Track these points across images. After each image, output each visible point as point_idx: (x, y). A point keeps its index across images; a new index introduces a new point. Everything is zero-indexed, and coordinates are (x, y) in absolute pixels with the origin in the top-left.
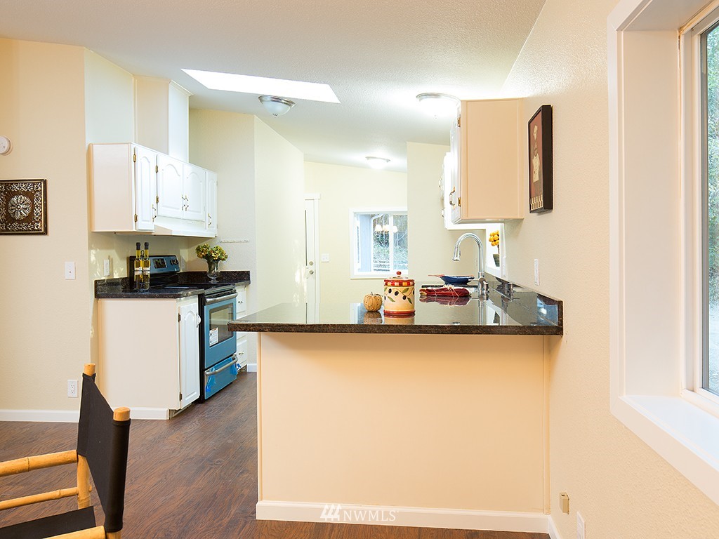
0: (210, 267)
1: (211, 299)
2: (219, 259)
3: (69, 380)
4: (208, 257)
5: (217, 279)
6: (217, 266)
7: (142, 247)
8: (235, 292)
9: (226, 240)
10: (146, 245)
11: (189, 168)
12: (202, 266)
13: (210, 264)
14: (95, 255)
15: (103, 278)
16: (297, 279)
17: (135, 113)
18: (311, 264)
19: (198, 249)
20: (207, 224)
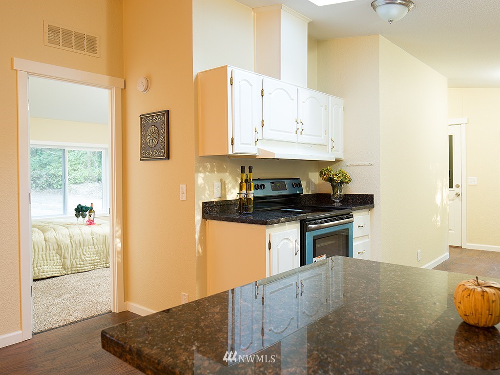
0: (333, 190)
1: (316, 225)
2: (342, 182)
3: (182, 293)
4: (331, 180)
5: (340, 202)
6: (341, 189)
7: (247, 170)
8: (352, 216)
9: (352, 163)
10: (250, 169)
11: (306, 94)
12: (327, 189)
13: (334, 187)
14: (204, 179)
15: (212, 200)
16: (438, 201)
17: (254, 43)
18: (458, 186)
19: (321, 173)
20: (330, 147)
